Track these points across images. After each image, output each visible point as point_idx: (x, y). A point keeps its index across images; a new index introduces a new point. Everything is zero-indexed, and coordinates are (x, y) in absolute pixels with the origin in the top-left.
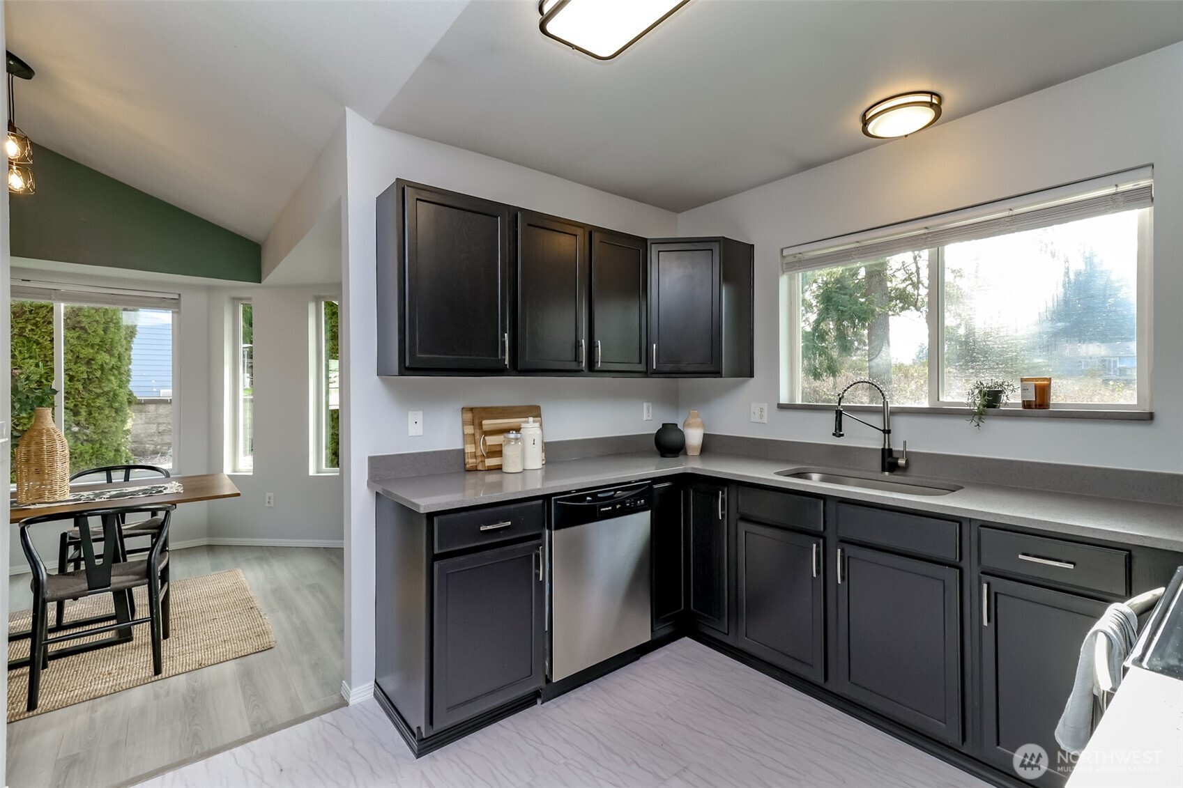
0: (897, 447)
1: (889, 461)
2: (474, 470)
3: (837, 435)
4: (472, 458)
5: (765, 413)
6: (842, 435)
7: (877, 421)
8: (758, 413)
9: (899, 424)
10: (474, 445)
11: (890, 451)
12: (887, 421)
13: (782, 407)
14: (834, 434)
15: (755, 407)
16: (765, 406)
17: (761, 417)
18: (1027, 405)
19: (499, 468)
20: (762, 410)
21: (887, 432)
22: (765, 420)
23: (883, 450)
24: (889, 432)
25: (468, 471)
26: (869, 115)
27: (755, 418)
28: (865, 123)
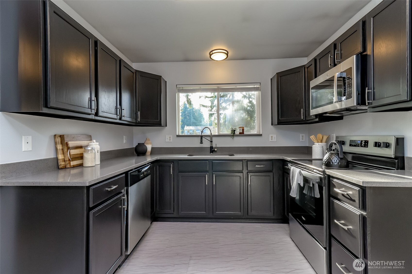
0: (214, 146)
1: (212, 150)
2: (65, 168)
3: (201, 143)
4: (63, 162)
5: (171, 139)
6: (203, 143)
7: (209, 138)
8: (169, 139)
9: (214, 139)
10: (63, 155)
11: (212, 147)
12: (211, 139)
13: (178, 136)
14: (200, 143)
15: (168, 137)
16: (171, 136)
17: (170, 140)
18: (240, 133)
19: (81, 165)
20: (170, 138)
21: (211, 142)
22: (171, 141)
23: (211, 147)
24: (212, 142)
25: (61, 169)
26: (211, 53)
27: (168, 140)
28: (210, 55)
